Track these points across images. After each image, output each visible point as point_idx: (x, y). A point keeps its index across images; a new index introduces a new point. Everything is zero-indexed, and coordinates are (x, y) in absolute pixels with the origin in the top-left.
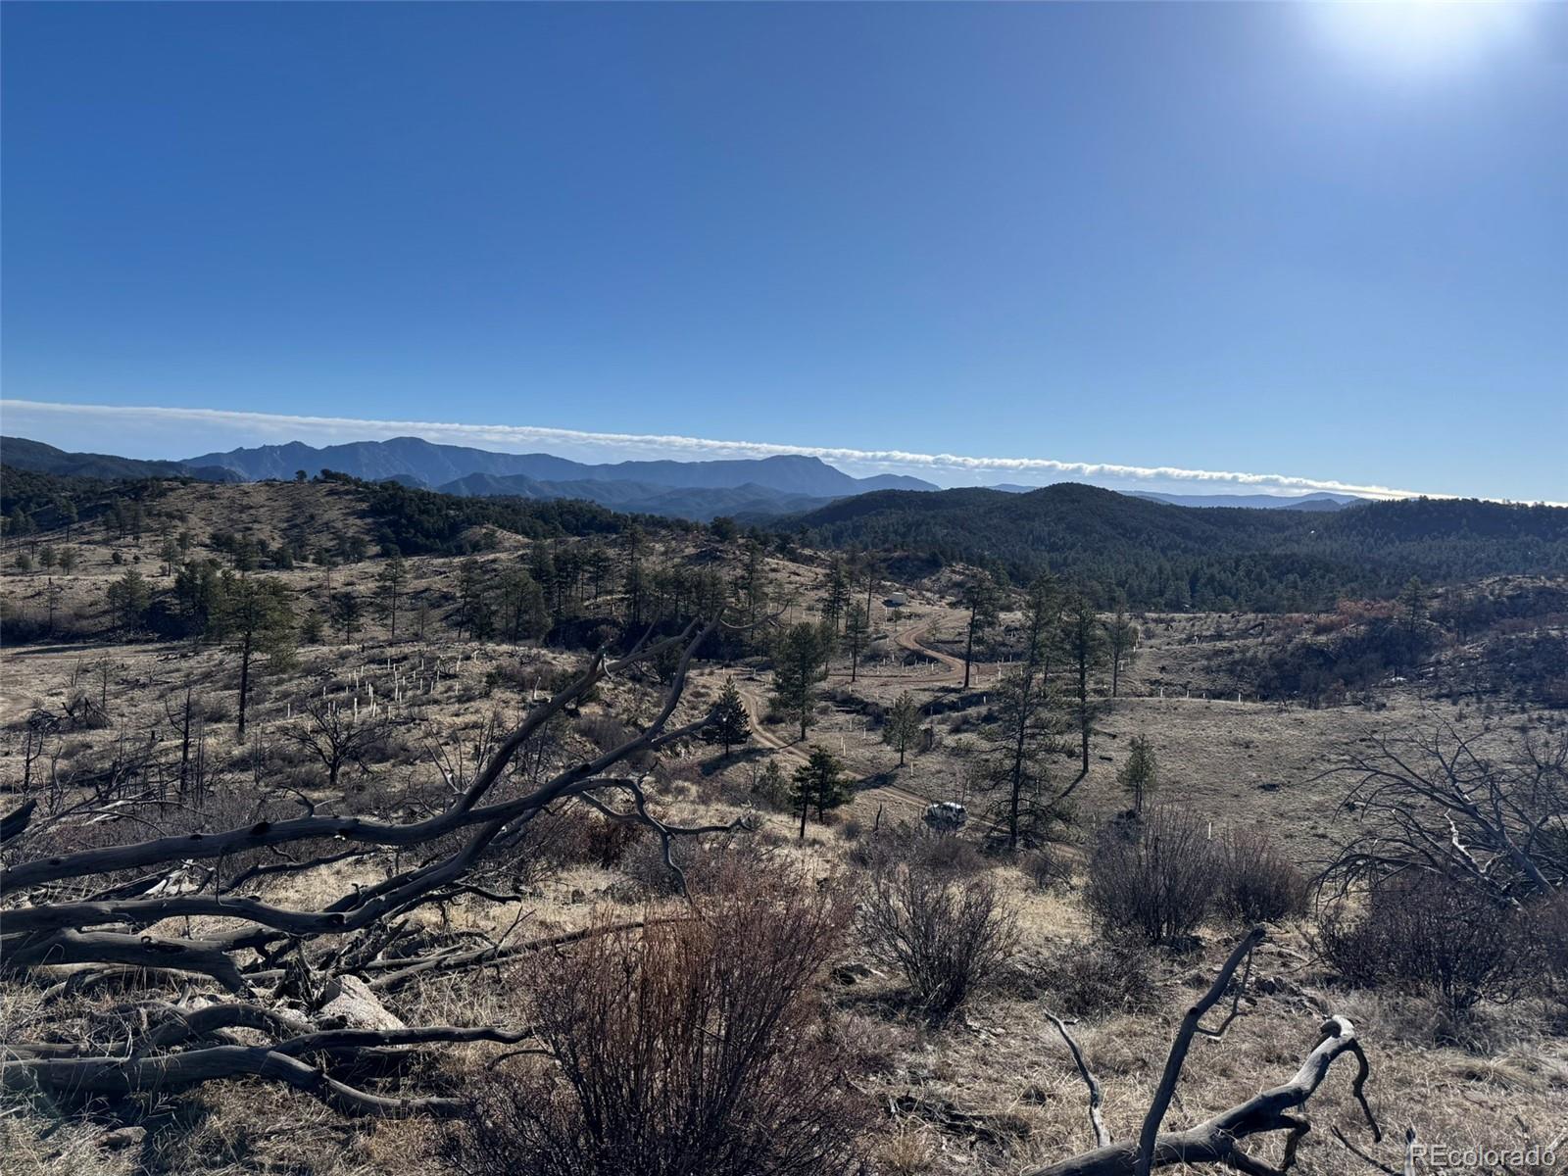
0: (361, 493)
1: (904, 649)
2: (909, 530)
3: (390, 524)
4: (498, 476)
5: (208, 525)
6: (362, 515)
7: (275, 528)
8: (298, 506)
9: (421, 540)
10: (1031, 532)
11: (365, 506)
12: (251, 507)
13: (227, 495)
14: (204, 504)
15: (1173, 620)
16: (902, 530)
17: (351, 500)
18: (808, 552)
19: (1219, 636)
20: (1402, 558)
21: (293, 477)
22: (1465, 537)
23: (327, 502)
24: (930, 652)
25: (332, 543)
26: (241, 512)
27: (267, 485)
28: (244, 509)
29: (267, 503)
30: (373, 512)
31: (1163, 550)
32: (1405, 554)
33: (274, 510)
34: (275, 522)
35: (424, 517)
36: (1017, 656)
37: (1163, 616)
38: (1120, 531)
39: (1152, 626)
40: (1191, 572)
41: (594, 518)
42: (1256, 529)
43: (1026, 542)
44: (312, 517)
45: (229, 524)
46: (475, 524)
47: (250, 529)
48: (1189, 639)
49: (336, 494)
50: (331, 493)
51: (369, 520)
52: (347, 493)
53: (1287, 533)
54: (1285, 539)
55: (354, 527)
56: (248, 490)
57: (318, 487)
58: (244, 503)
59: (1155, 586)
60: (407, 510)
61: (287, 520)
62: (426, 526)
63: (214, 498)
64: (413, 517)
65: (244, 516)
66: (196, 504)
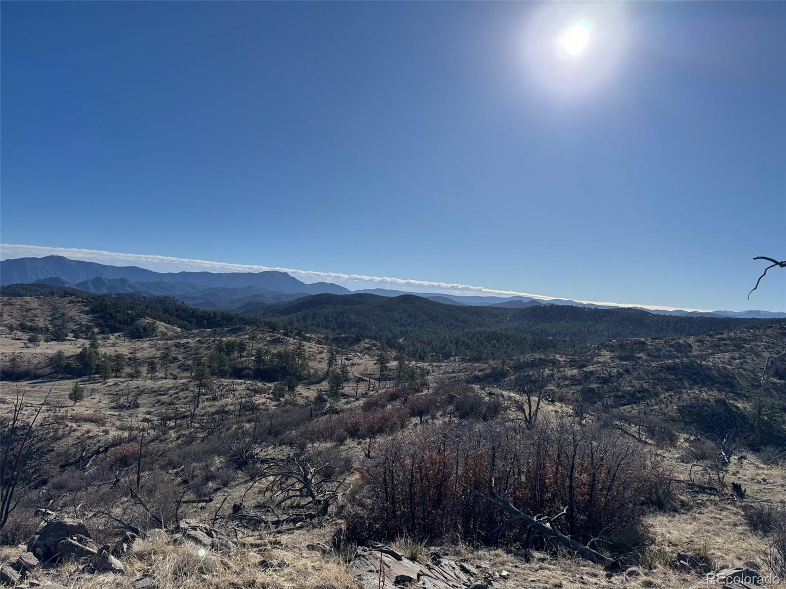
0: (84, 302)
1: (356, 377)
2: (339, 316)
3: (102, 317)
4: (110, 279)
5: (13, 318)
6: (87, 313)
7: (45, 319)
8: (55, 309)
9: (118, 325)
10: (392, 317)
11: (87, 308)
12: (32, 309)
13: (18, 303)
14: (7, 308)
15: (441, 366)
16: (335, 316)
17: (81, 306)
18: (308, 335)
19: (453, 372)
20: (542, 331)
22: (567, 322)
23: (69, 307)
24: (365, 378)
25: (75, 327)
26: (27, 312)
28: (28, 310)
29: (39, 307)
30: (92, 311)
32: (543, 329)
33: (43, 311)
34: (44, 316)
35: (118, 314)
36: (393, 379)
37: (438, 364)
38: (430, 317)
39: (434, 368)
40: (456, 339)
41: (193, 312)
42: (486, 317)
43: (390, 322)
44: (63, 314)
45: (22, 318)
46: (142, 317)
47: (34, 320)
48: (445, 373)
49: (72, 303)
50: (70, 302)
51: (91, 316)
52: (78, 302)
54: (497, 321)
55: (85, 319)
56: (28, 301)
58: (28, 307)
59: (442, 345)
60: (109, 311)
61: (51, 316)
62: (119, 319)
63: (12, 305)
64: (112, 314)
65: (29, 314)
66: (4, 308)
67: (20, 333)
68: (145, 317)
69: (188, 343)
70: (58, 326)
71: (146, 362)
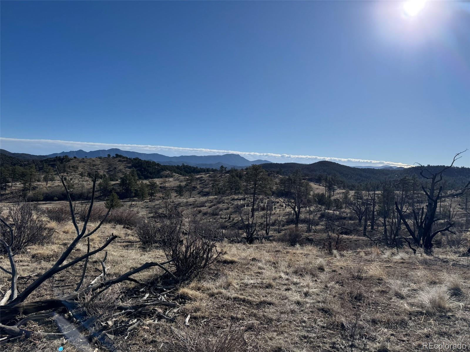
0: (128, 161)
3: (139, 170)
6: (130, 168)
7: (104, 171)
8: (110, 165)
9: (149, 175)
11: (130, 165)
12: (96, 165)
13: (88, 161)
14: (82, 164)
17: (126, 163)
21: (107, 156)
23: (119, 164)
26: (93, 166)
27: (100, 158)
29: (101, 164)
30: (133, 167)
31: (356, 180)
33: (103, 166)
34: (104, 169)
35: (149, 168)
44: (115, 168)
45: (90, 170)
46: (164, 170)
49: (121, 161)
50: (119, 161)
51: (132, 169)
52: (124, 161)
53: (389, 176)
55: (128, 171)
57: (115, 159)
58: (94, 164)
60: (143, 166)
61: (108, 169)
62: (150, 171)
63: (84, 162)
64: (145, 168)
65: (94, 168)
66: (80, 164)
67: (88, 178)
68: (166, 171)
69: (202, 177)
70: (112, 175)
71: (173, 189)
